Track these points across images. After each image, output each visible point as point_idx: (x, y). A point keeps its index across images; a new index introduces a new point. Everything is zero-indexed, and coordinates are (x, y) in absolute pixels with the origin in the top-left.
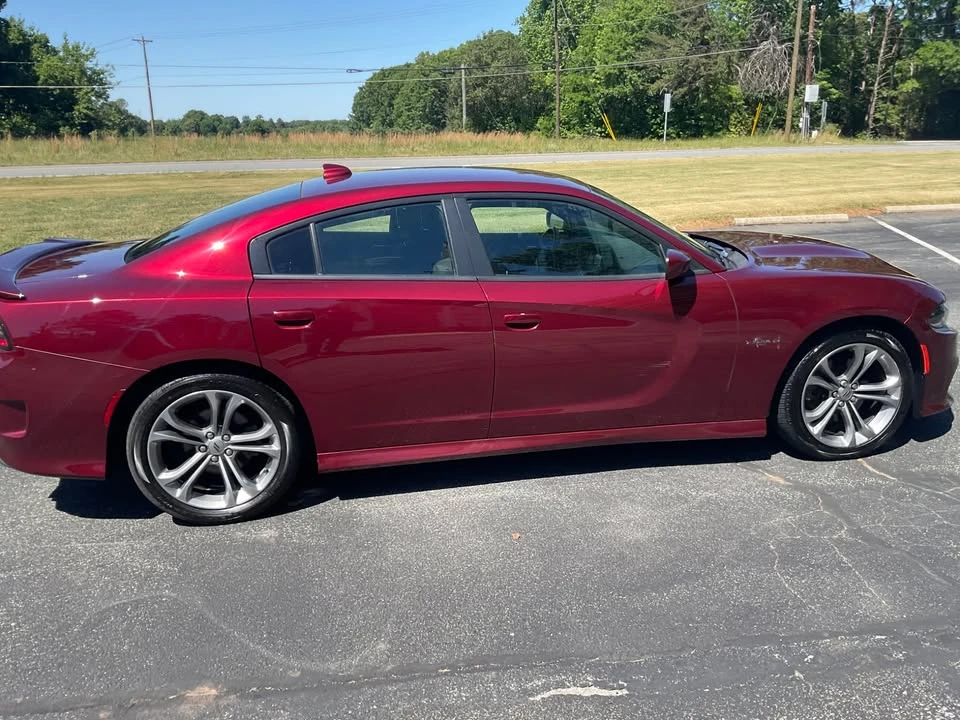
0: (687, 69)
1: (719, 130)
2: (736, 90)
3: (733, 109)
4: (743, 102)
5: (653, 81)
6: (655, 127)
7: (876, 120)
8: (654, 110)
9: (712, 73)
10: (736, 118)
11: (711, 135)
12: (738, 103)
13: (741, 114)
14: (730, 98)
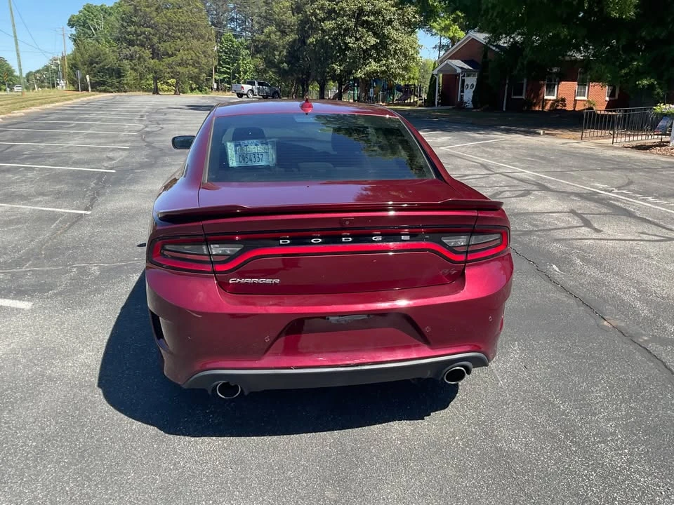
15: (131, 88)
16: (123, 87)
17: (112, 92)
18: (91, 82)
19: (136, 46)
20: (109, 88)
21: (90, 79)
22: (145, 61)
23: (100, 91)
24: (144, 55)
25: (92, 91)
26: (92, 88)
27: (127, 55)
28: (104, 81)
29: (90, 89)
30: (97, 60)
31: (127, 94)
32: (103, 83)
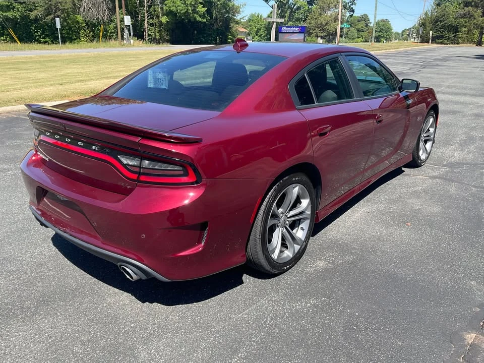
0: (51, 5)
1: (75, 39)
2: (80, 18)
3: (80, 28)
4: (85, 24)
5: (31, 10)
6: (37, 37)
7: (149, 35)
8: (35, 27)
9: (66, 8)
10: (83, 33)
11: (71, 42)
12: (83, 25)
13: (85, 31)
14: (78, 22)
15: (464, 41)
16: (458, 40)
17: (447, 44)
18: (432, 36)
19: (470, 7)
20: (446, 41)
21: (432, 34)
22: (475, 18)
23: (438, 43)
24: (475, 14)
25: (432, 43)
26: (432, 41)
27: (461, 15)
28: (443, 36)
29: (430, 41)
30: (441, 19)
31: (459, 45)
32: (441, 37)
